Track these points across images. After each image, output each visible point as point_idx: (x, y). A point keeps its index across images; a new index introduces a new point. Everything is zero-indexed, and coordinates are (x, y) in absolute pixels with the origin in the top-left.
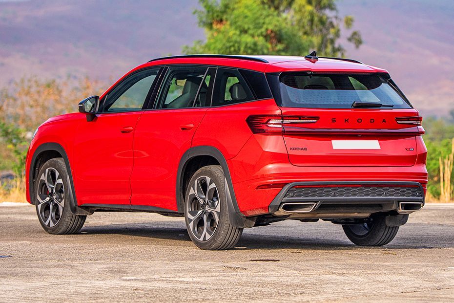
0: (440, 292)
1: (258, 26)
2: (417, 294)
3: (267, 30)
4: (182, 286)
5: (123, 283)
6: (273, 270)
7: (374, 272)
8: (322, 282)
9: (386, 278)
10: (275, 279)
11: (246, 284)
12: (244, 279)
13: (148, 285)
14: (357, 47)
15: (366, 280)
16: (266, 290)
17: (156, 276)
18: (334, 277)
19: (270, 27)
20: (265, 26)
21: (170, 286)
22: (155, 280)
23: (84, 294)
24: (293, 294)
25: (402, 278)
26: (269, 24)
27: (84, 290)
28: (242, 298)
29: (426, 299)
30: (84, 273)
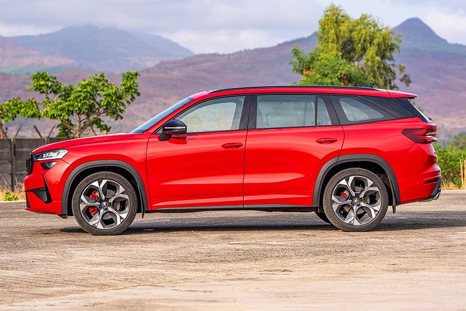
0: (449, 249)
1: (335, 72)
2: (433, 250)
3: (341, 74)
4: (270, 247)
5: (229, 246)
6: (335, 236)
7: (405, 236)
8: (367, 244)
9: (412, 240)
10: (335, 242)
11: (315, 245)
12: (313, 242)
13: (247, 247)
14: (408, 85)
15: (398, 241)
16: (328, 249)
17: (253, 241)
18: (377, 240)
19: (343, 72)
20: (340, 71)
21: (261, 247)
22: (252, 243)
23: (202, 253)
24: (345, 252)
25: (425, 240)
26: (343, 70)
27: (202, 251)
28: (310, 254)
29: (439, 253)
30: (204, 239)
